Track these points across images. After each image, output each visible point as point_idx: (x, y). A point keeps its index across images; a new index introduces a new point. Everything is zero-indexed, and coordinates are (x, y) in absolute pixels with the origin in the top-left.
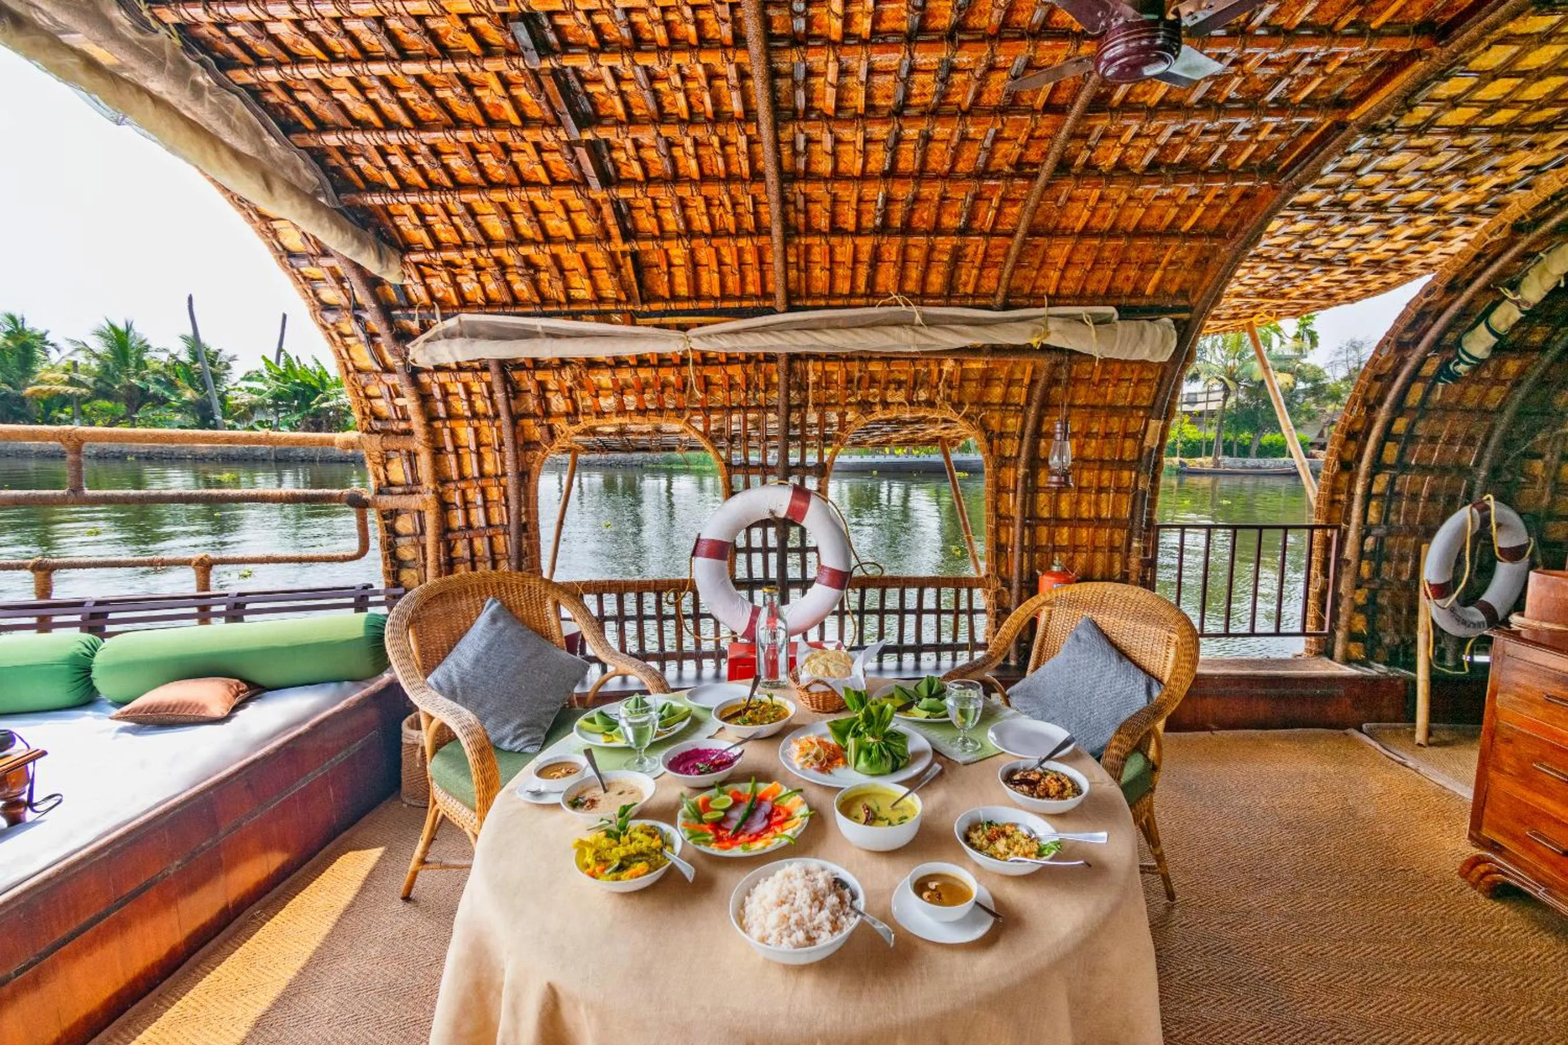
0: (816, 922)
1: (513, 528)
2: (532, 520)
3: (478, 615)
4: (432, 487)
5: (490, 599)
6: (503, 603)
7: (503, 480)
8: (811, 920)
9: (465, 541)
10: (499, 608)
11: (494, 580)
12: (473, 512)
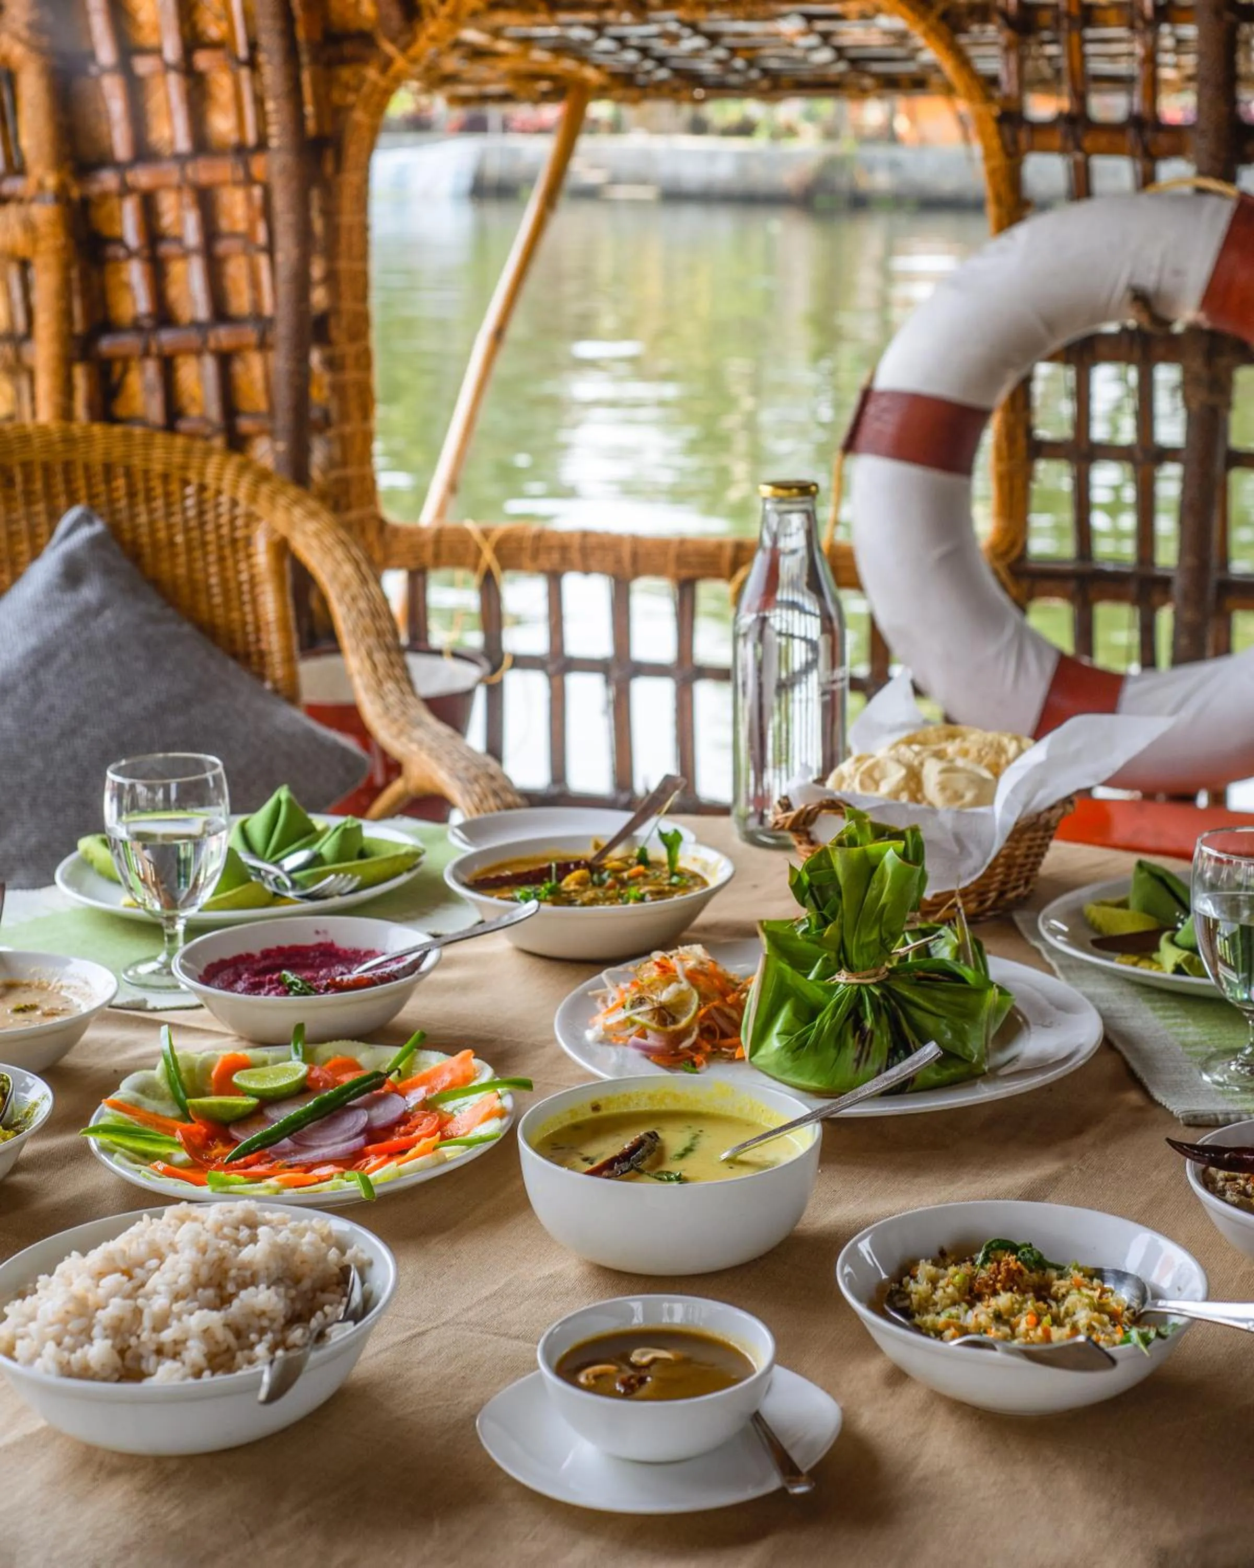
0: (167, 1336)
1: (282, 330)
2: (348, 305)
3: (36, 554)
4: (51, 181)
5: (75, 513)
6: (114, 530)
7: (258, 165)
8: (161, 1324)
9: (151, 368)
10: (95, 542)
11: (97, 456)
12: (176, 269)
